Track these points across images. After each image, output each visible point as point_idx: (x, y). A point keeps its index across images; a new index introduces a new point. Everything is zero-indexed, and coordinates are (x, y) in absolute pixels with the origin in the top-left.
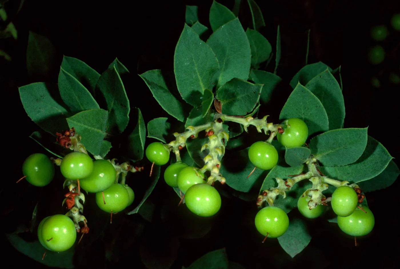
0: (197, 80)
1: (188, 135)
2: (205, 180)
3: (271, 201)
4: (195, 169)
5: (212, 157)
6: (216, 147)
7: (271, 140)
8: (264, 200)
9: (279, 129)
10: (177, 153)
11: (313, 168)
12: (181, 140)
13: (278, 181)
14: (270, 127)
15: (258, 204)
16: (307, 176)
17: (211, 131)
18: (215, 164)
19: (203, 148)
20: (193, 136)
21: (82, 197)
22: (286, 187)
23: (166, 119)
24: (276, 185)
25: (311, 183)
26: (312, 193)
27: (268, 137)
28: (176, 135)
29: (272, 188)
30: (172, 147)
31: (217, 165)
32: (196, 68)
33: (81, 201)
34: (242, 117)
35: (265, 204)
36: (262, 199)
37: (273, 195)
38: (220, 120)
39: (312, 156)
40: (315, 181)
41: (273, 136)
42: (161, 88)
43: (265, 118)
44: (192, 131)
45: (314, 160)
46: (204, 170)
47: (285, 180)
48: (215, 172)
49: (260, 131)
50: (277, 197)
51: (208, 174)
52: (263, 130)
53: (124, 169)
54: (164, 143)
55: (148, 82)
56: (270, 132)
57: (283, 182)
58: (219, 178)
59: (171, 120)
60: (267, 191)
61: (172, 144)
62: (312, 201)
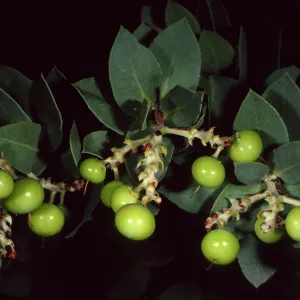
0: (137, 89)
1: (126, 150)
2: (140, 199)
3: (222, 223)
4: (130, 188)
5: (148, 174)
6: (153, 163)
7: (217, 154)
8: (215, 222)
9: (226, 143)
10: (115, 170)
11: (272, 187)
12: (119, 156)
13: (232, 201)
14: (217, 140)
15: (207, 227)
16: (264, 195)
17: (149, 145)
18: (151, 182)
19: (139, 165)
20: (131, 151)
21: (9, 219)
22: (239, 208)
23: (106, 132)
24: (230, 205)
25: (267, 203)
26: (265, 214)
27: (214, 151)
28: (113, 150)
29: (225, 209)
30: (109, 163)
31: (153, 183)
32: (135, 75)
33: (8, 223)
34: (186, 129)
35: (215, 227)
36: (211, 222)
37: (224, 217)
38: (158, 133)
39: (271, 173)
40: (272, 201)
41: (219, 150)
42: (98, 98)
43: (212, 130)
44: (130, 145)
45: (274, 177)
46: (139, 189)
47: (239, 200)
48: (151, 190)
49: (205, 145)
50: (230, 219)
51: (143, 192)
52: (208, 144)
53: (61, 189)
54: (100, 159)
55: (82, 91)
56: (216, 146)
57: (237, 202)
58: (154, 198)
59: (111, 134)
60: (217, 213)
61: (109, 160)
62: (264, 223)
